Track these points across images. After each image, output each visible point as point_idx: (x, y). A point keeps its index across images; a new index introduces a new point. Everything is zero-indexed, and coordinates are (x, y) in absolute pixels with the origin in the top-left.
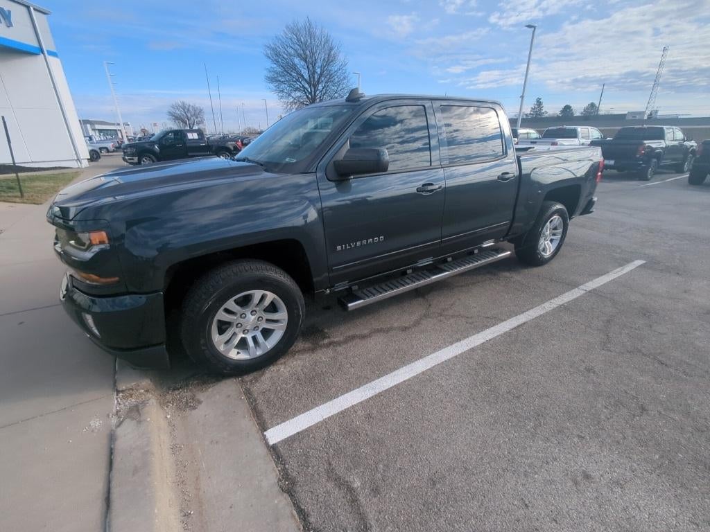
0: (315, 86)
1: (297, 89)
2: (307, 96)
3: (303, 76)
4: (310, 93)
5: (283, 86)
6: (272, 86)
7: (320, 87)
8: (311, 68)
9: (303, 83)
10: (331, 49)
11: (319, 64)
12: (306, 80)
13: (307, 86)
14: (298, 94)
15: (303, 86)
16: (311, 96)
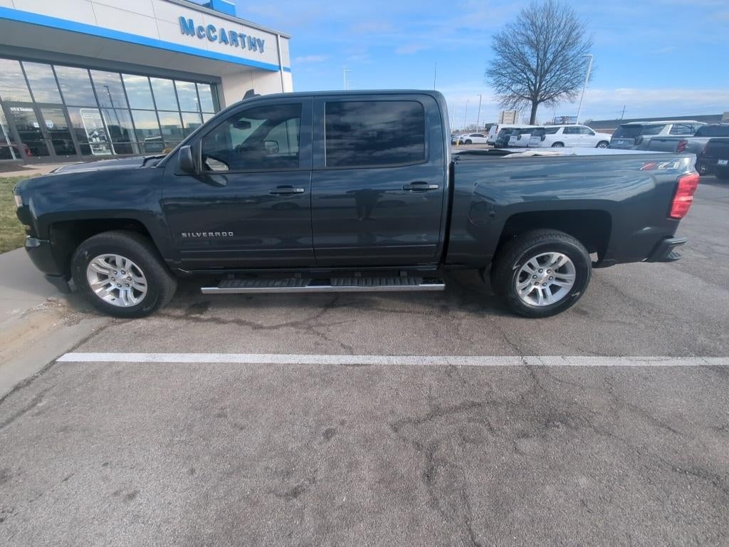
0: (542, 77)
1: (519, 82)
2: (530, 88)
3: (529, 66)
4: (535, 85)
5: (503, 79)
6: (491, 80)
7: (548, 77)
8: (541, 56)
9: (528, 73)
10: (572, 29)
11: (552, 50)
12: (532, 70)
13: (532, 77)
14: (519, 86)
15: (528, 77)
16: (535, 87)
